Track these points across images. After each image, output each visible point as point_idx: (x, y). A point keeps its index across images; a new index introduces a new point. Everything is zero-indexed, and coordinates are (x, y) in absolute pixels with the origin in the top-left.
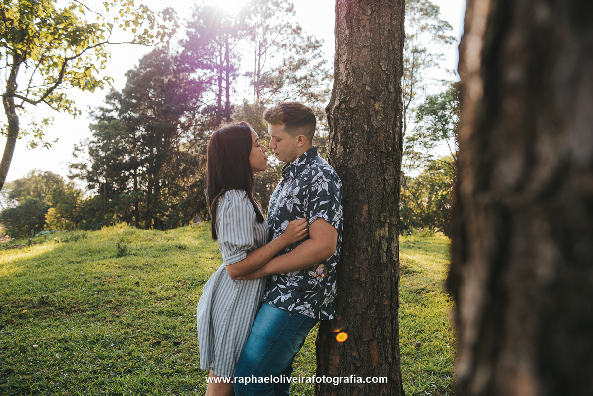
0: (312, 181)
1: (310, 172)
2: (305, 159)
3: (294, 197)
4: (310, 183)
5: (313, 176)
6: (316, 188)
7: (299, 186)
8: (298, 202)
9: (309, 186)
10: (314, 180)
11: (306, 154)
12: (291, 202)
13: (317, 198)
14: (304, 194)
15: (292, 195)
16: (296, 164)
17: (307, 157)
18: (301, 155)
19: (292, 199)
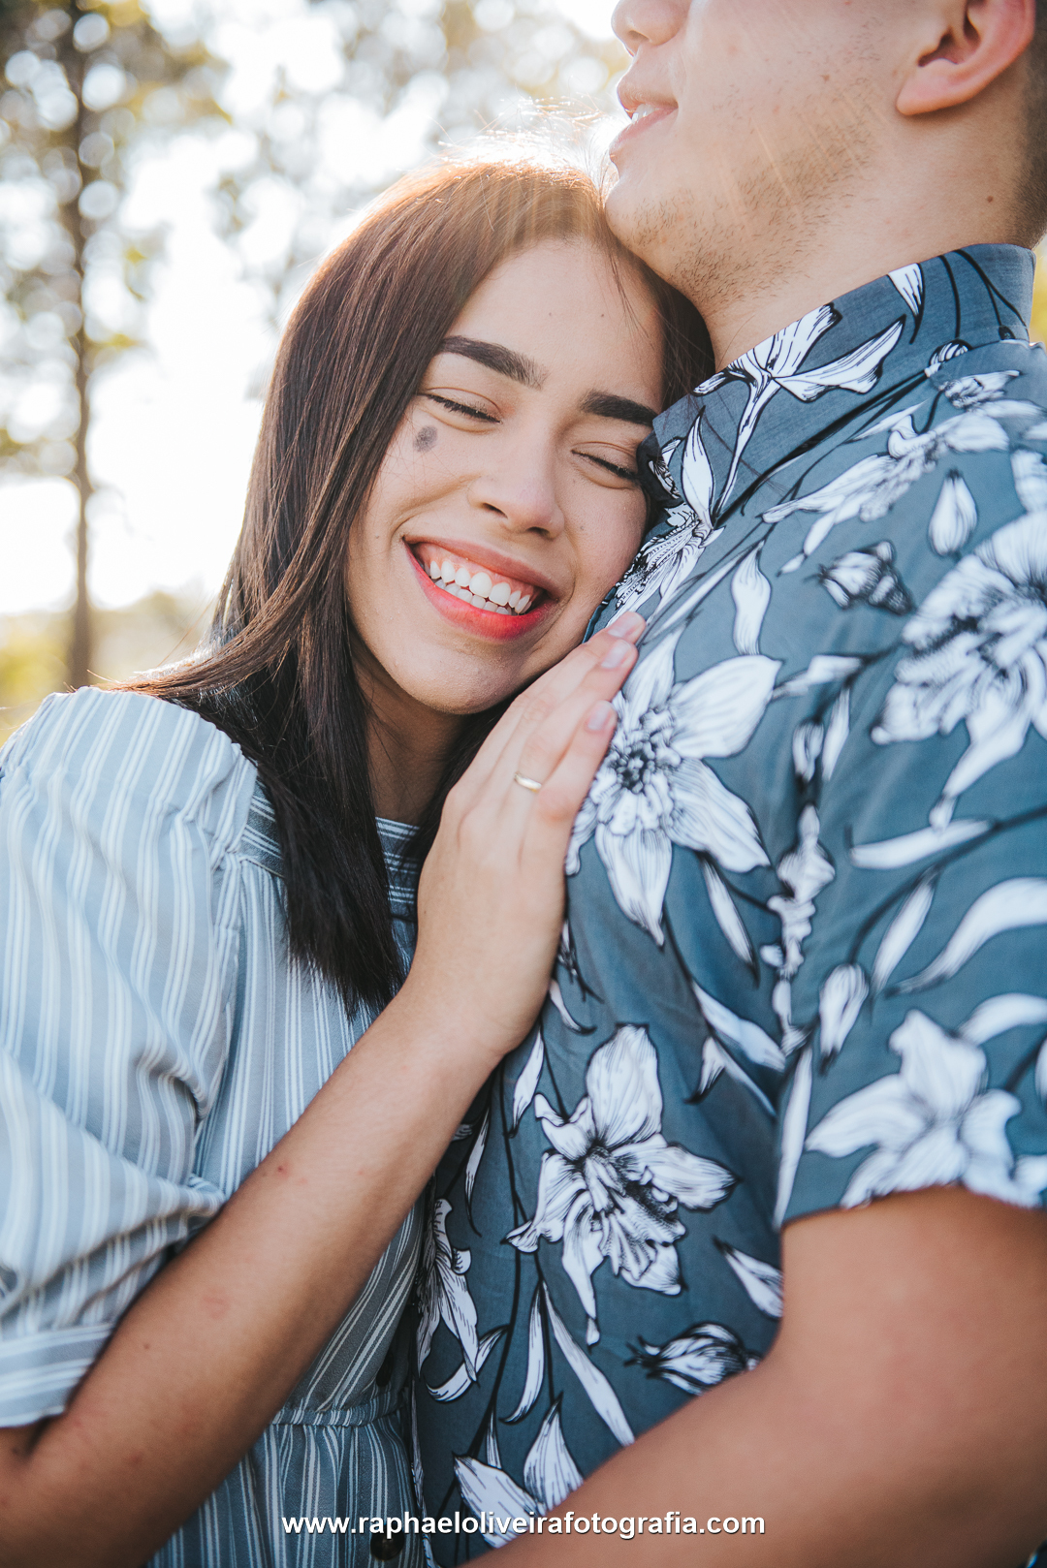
0: (910, 609)
1: (921, 501)
2: (890, 336)
3: (698, 771)
4: (886, 642)
5: (940, 556)
6: (946, 707)
7: (761, 654)
8: (731, 837)
9: (872, 671)
10: (941, 604)
11: (910, 292)
12: (654, 824)
13: (942, 832)
14: (807, 758)
15: (677, 745)
16: (774, 373)
17: (914, 324)
18: (856, 290)
19: (668, 794)
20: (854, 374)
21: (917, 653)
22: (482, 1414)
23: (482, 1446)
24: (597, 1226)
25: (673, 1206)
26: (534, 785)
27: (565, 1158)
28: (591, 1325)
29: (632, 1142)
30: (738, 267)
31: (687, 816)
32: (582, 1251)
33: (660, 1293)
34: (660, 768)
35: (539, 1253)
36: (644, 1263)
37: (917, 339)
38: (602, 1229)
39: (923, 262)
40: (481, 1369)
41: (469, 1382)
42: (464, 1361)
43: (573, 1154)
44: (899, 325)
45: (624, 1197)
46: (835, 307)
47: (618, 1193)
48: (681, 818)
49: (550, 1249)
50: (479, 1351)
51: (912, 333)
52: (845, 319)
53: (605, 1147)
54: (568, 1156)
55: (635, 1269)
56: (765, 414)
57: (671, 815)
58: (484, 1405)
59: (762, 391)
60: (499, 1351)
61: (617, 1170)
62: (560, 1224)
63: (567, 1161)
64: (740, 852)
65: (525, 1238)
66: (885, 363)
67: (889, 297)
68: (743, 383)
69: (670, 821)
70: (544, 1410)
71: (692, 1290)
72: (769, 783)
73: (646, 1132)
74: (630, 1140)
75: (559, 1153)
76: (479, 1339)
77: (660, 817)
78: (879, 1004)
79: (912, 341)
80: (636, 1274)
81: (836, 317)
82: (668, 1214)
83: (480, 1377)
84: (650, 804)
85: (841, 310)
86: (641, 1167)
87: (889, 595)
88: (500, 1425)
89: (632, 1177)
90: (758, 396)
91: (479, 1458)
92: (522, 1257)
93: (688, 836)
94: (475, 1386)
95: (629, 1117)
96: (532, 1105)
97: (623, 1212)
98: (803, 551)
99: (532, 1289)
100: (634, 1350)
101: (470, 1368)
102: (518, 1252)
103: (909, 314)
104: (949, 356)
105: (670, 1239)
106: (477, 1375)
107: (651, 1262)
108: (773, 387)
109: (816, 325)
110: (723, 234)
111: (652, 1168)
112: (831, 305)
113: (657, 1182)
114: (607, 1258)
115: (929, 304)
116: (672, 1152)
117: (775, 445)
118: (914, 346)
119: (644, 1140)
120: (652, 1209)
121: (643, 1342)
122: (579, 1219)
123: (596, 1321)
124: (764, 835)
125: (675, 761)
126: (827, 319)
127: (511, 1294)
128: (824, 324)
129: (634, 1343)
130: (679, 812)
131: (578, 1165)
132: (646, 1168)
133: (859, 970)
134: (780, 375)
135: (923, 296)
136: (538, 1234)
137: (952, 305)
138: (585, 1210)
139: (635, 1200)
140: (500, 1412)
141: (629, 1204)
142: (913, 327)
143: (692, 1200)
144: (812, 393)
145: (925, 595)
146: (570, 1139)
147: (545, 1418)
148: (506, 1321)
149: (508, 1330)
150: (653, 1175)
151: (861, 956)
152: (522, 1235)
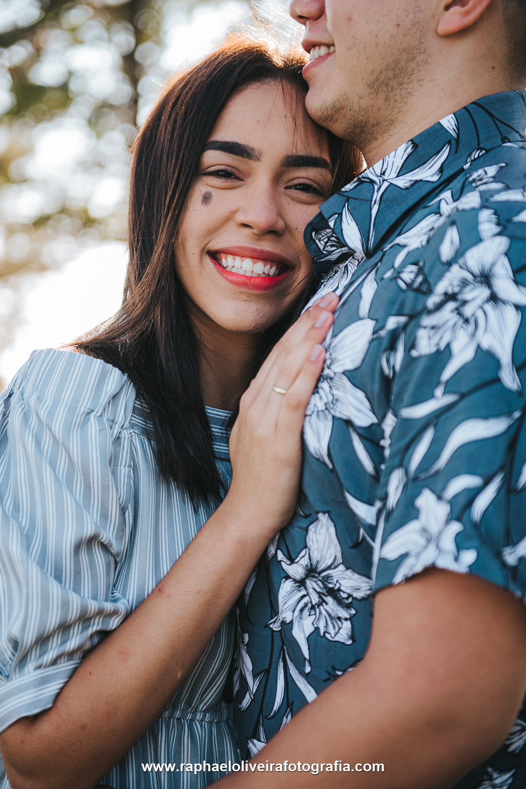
2: (444, 152)
3: (342, 379)
4: (419, 307)
5: (443, 264)
6: (441, 338)
7: (369, 318)
8: (359, 410)
9: (413, 322)
10: (442, 287)
11: (451, 128)
12: (323, 408)
13: (440, 400)
14: (389, 368)
15: (333, 367)
16: (386, 177)
17: (455, 143)
18: (423, 132)
19: (330, 392)
20: (429, 173)
21: (430, 312)
22: (257, 716)
23: (258, 732)
24: (313, 612)
25: (350, 600)
26: (283, 391)
27: (294, 580)
28: (307, 663)
29: (330, 569)
30: (373, 125)
31: (339, 402)
32: (303, 626)
33: (343, 643)
34: (325, 379)
35: (282, 631)
36: (337, 628)
37: (459, 150)
38: (315, 614)
39: (456, 112)
40: (255, 693)
41: (250, 700)
42: (248, 690)
43: (298, 577)
44: (448, 145)
45: (327, 596)
46: (414, 141)
47: (324, 594)
48: (337, 404)
49: (287, 626)
50: (254, 683)
51: (455, 148)
52: (420, 146)
53: (316, 573)
54: (296, 579)
55: (332, 632)
56: (384, 197)
57: (332, 402)
58: (257, 711)
59: (381, 187)
60: (263, 683)
61: (323, 583)
62: (292, 614)
63: (295, 581)
64: (364, 417)
65: (276, 624)
66: (444, 166)
67: (441, 132)
68: (369, 184)
69: (331, 405)
70: (284, 711)
71: (358, 642)
72: (373, 382)
73: (336, 564)
74: (329, 568)
75: (291, 578)
76: (254, 678)
77: (326, 404)
78: (410, 485)
79: (456, 152)
80: (333, 636)
81: (415, 146)
82: (347, 604)
83: (255, 697)
84: (321, 398)
85: (417, 142)
86: (335, 580)
87: (421, 284)
88: (265, 720)
89: (330, 586)
90: (379, 189)
91: (257, 738)
92: (275, 633)
93: (340, 412)
94: (253, 701)
95: (328, 556)
96: (276, 555)
97: (327, 604)
98: (393, 267)
99: (279, 650)
100: (329, 673)
101: (251, 693)
102: (273, 631)
103: (452, 139)
104: (476, 156)
105: (348, 616)
106: (254, 696)
107: (340, 628)
108: (386, 184)
109: (405, 151)
110: (364, 111)
111: (339, 581)
112: (412, 140)
113: (342, 588)
114: (317, 629)
115: (462, 132)
116: (349, 572)
117: (392, 212)
118: (458, 155)
119: (336, 567)
120: (340, 602)
121: (334, 669)
122: (302, 610)
123: (309, 661)
124: (374, 407)
125: (332, 375)
126: (410, 147)
127: (269, 653)
128: (409, 150)
129: (330, 670)
130: (335, 400)
131: (301, 583)
132: (337, 581)
133: (404, 469)
134: (389, 178)
135: (458, 129)
136: (281, 621)
137: (474, 130)
138: (306, 605)
139: (332, 598)
140: (265, 713)
141: (329, 599)
142: (455, 145)
143: (358, 595)
144: (408, 185)
145: (436, 284)
146: (296, 570)
147: (284, 715)
148: (267, 667)
149: (267, 671)
150: (341, 585)
151: (405, 463)
152: (274, 622)
